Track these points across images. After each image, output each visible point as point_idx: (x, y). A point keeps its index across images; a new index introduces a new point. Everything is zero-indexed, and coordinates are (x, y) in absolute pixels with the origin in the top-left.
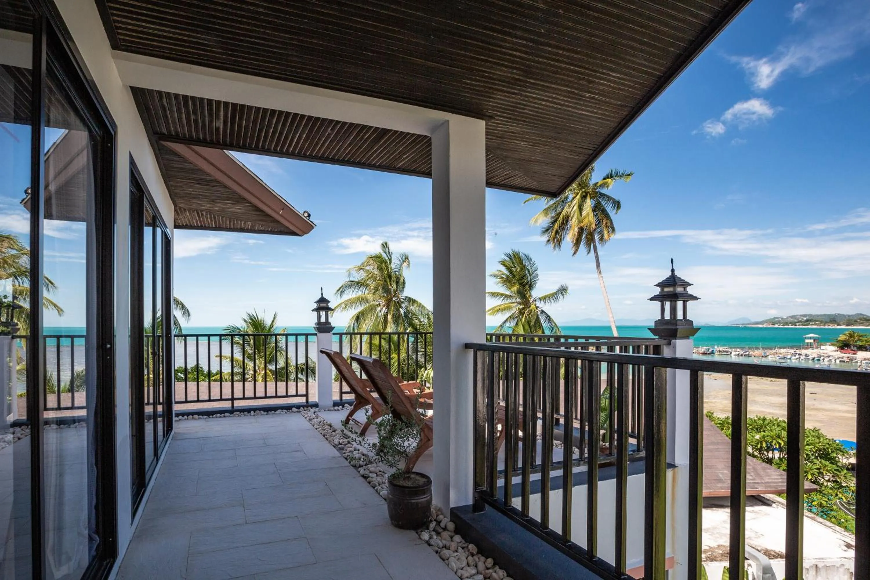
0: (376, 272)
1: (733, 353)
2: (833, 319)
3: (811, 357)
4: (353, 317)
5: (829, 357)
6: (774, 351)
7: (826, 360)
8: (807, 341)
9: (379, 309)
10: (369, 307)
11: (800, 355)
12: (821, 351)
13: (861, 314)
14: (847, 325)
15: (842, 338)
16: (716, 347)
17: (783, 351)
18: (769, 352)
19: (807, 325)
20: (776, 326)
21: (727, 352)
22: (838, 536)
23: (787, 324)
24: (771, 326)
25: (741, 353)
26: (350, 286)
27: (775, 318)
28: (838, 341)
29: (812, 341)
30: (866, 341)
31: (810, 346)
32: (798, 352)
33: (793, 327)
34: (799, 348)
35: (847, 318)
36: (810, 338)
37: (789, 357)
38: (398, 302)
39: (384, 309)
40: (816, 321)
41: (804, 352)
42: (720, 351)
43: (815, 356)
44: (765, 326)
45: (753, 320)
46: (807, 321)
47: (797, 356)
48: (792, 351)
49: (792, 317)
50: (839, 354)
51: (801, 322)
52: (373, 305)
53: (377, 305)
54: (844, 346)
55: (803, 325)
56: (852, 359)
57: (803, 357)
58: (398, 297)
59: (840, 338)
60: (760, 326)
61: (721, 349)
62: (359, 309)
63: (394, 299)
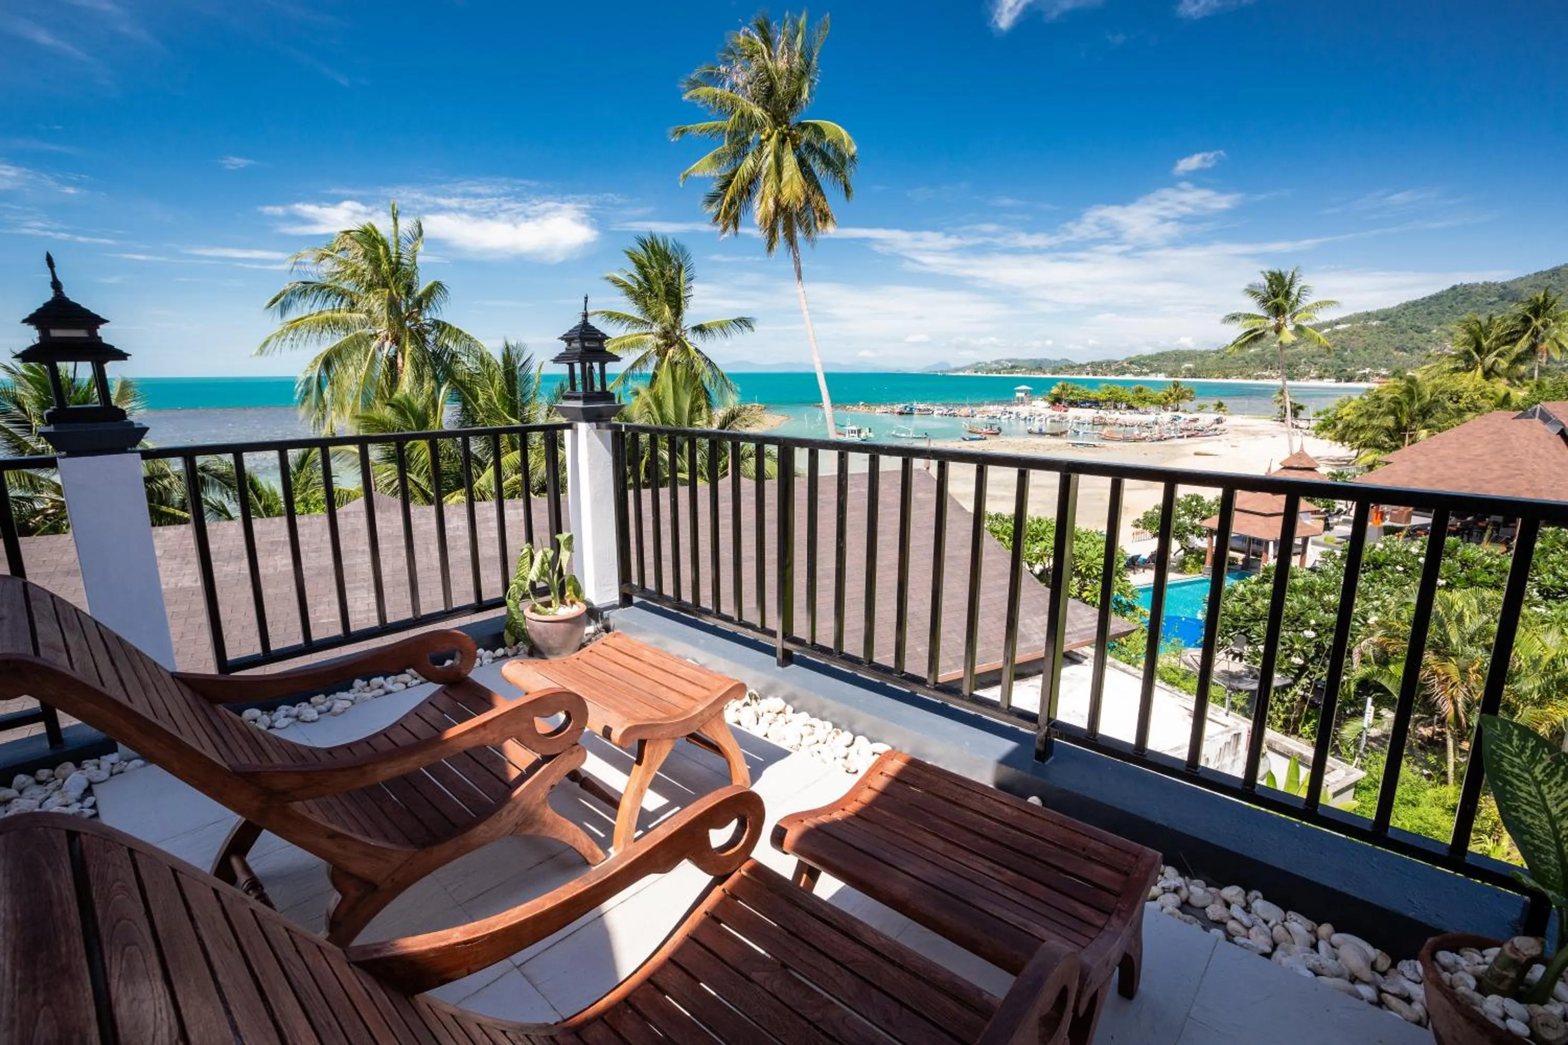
0: (364, 265)
1: (936, 412)
2: (1039, 366)
3: (1023, 416)
4: (315, 361)
5: (1040, 415)
6: (981, 409)
7: (1037, 419)
8: (1019, 395)
9: (375, 344)
10: (351, 340)
11: (1010, 413)
12: (1033, 408)
13: (1066, 360)
14: (1053, 374)
15: (1055, 390)
16: (915, 404)
17: (991, 408)
18: (976, 410)
19: (1012, 373)
20: (979, 374)
21: (929, 410)
22: (1178, 701)
23: (991, 371)
24: (974, 374)
25: (945, 411)
26: (303, 293)
27: (979, 363)
28: (1050, 395)
29: (1022, 395)
30: (1078, 395)
31: (1021, 402)
32: (1008, 409)
33: (998, 375)
34: (1009, 403)
35: (1053, 365)
36: (1021, 391)
37: (998, 416)
38: (417, 330)
39: (387, 344)
40: (1022, 368)
41: (1015, 409)
42: (920, 410)
43: (1026, 414)
44: (966, 374)
45: (953, 366)
46: (1013, 367)
47: (1008, 416)
48: (1001, 408)
49: (997, 362)
50: (1050, 412)
51: (1005, 368)
52: (362, 335)
53: (371, 336)
54: (1056, 401)
55: (1008, 373)
56: (1063, 418)
57: (1013, 416)
58: (417, 320)
59: (1052, 392)
60: (961, 374)
61: (921, 406)
62: (330, 341)
63: (408, 324)
